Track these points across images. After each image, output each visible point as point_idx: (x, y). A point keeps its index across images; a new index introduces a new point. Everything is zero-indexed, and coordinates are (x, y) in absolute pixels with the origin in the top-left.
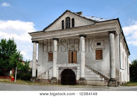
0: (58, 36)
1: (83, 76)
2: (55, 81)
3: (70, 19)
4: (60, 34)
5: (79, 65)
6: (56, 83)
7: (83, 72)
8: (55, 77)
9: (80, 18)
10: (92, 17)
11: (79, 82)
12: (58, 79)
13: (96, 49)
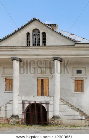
0: (20, 55)
1: (57, 114)
2: (17, 121)
3: (39, 32)
4: (23, 53)
5: (52, 98)
6: (18, 123)
7: (57, 108)
8: (17, 114)
9: (54, 33)
10: (72, 34)
11: (52, 122)
12: (20, 117)
13: (76, 78)
